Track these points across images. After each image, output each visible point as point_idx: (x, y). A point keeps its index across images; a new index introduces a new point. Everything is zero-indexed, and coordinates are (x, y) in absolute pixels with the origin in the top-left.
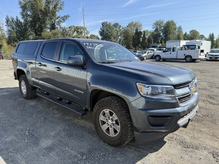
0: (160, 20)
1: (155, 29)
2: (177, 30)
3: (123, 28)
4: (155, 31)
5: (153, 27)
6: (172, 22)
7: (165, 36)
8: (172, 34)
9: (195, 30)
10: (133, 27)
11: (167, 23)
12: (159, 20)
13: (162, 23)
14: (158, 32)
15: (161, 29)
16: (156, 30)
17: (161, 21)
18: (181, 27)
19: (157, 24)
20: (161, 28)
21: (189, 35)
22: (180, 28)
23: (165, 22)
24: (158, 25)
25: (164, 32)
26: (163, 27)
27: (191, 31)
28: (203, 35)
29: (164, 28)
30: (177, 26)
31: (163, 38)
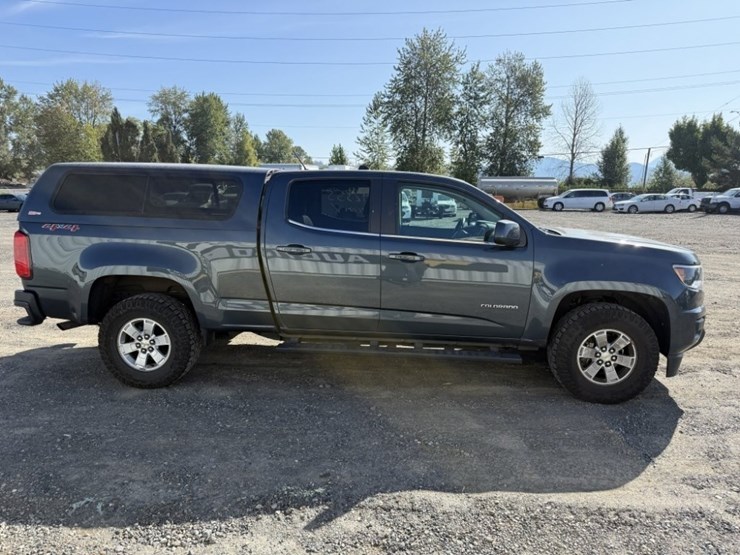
0: (174, 88)
1: (158, 117)
2: (232, 126)
3: (24, 99)
4: (160, 122)
5: (153, 108)
6: (215, 99)
7: (197, 144)
8: (221, 138)
9: (280, 132)
10: (75, 102)
11: (198, 98)
12: (171, 87)
13: (182, 97)
14: (173, 129)
15: (179, 118)
16: (165, 120)
17: (179, 92)
18: (243, 120)
19: (164, 99)
20: (180, 114)
21: (265, 144)
22: (240, 121)
23: (193, 98)
24: (168, 103)
25: (193, 129)
26: (186, 111)
27: (270, 133)
28: (300, 148)
29: (192, 115)
30: (232, 113)
31: (189, 148)
